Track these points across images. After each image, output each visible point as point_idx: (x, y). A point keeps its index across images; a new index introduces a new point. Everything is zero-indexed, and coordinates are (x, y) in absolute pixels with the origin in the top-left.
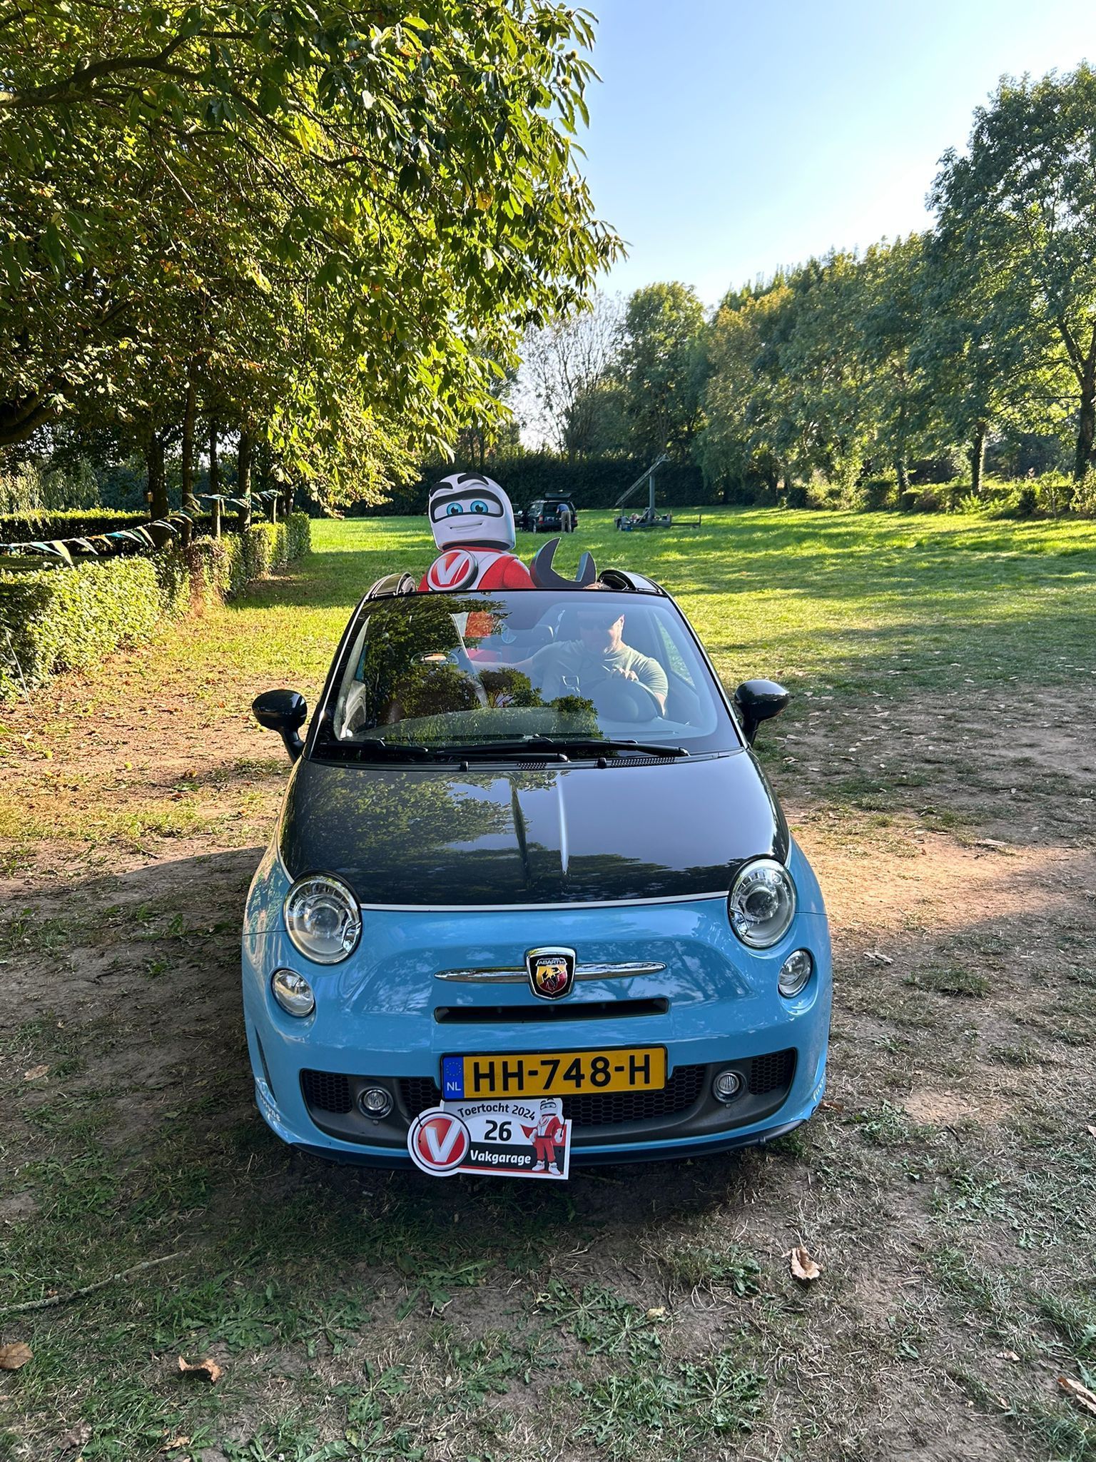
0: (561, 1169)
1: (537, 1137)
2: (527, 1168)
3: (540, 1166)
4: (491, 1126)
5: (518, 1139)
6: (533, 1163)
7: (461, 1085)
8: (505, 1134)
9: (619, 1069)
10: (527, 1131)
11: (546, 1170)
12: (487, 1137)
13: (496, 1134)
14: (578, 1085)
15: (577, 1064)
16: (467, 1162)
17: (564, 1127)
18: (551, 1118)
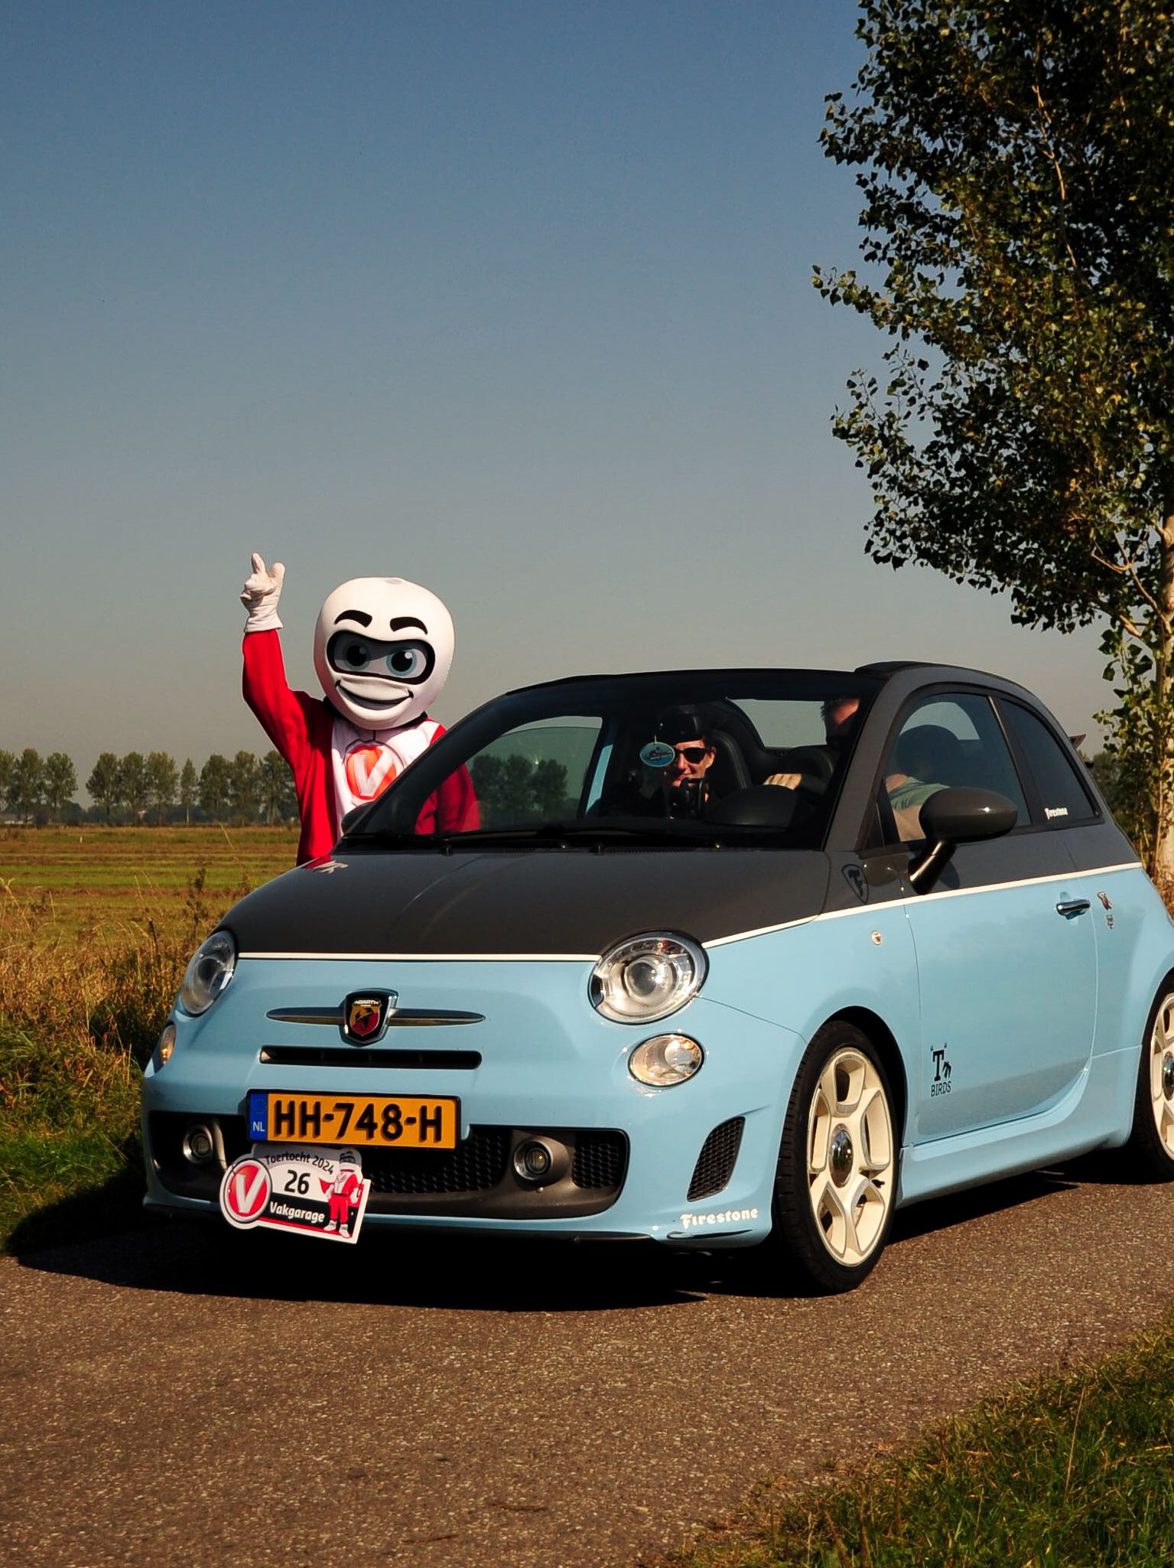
0: (351, 1231)
1: (334, 1194)
2: (320, 1226)
3: (330, 1227)
4: (291, 1177)
5: (315, 1194)
6: (326, 1222)
7: (265, 1126)
8: (303, 1187)
9: (411, 1121)
10: (325, 1186)
11: (336, 1232)
12: (287, 1189)
13: (295, 1186)
14: (370, 1136)
15: (370, 1110)
16: (267, 1215)
17: (361, 1187)
18: (349, 1174)
